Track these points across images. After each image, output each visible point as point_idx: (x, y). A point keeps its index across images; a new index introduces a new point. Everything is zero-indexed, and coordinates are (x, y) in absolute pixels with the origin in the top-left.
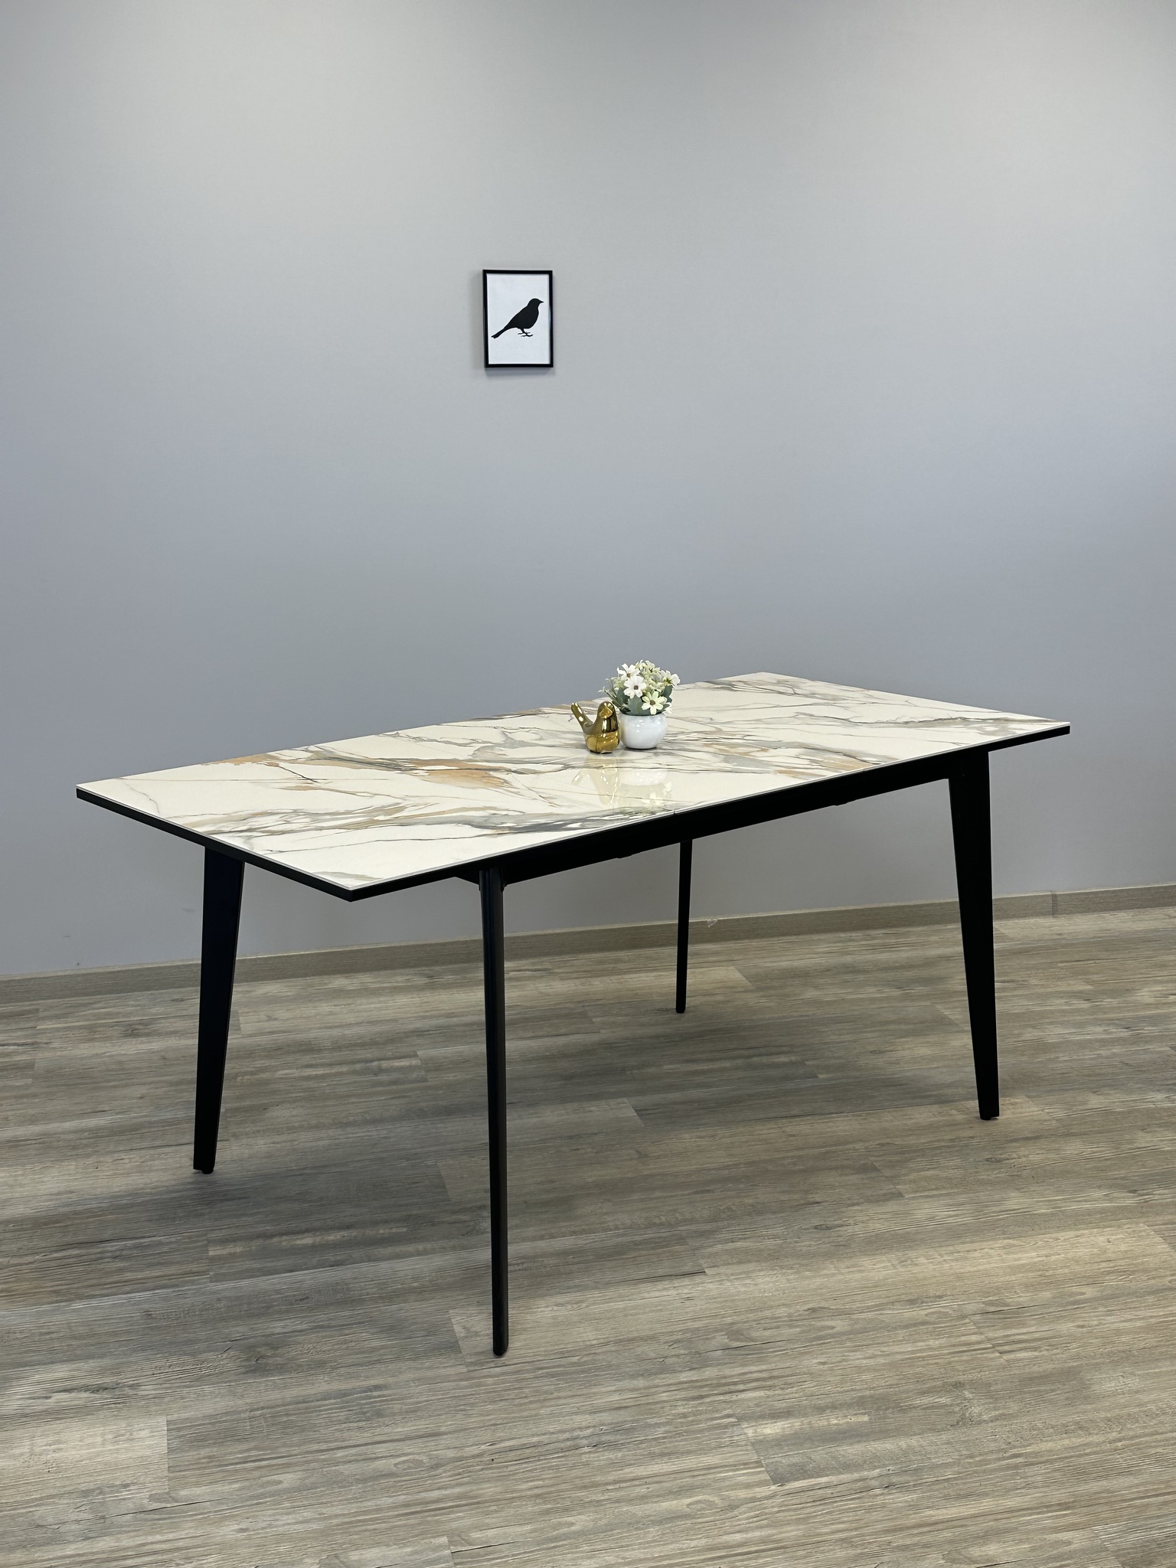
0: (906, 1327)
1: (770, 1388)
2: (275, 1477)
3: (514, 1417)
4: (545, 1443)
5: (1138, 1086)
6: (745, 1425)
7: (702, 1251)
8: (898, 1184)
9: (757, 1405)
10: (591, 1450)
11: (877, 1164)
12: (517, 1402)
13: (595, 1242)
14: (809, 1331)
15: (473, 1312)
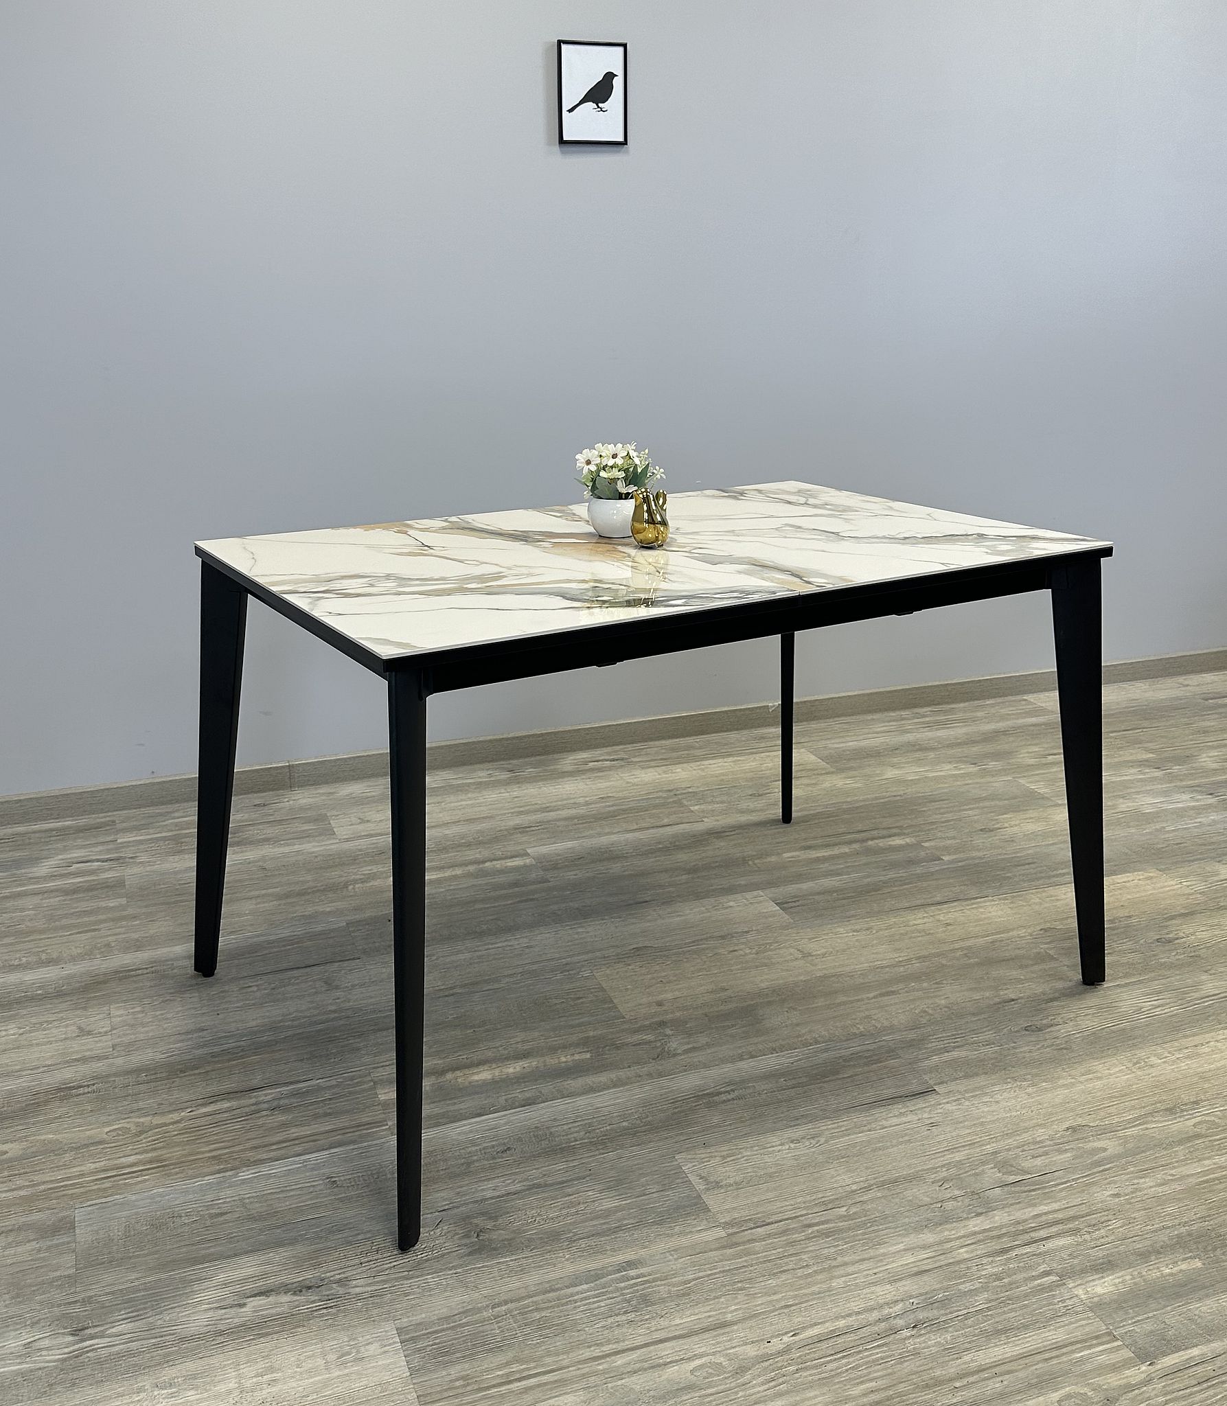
0: (1182, 1142)
1: (1075, 1231)
4: (857, 1327)
6: (1071, 1284)
7: (920, 1065)
9: (1073, 1256)
10: (913, 1333)
13: (800, 1060)
14: (1082, 1156)
15: (703, 1156)
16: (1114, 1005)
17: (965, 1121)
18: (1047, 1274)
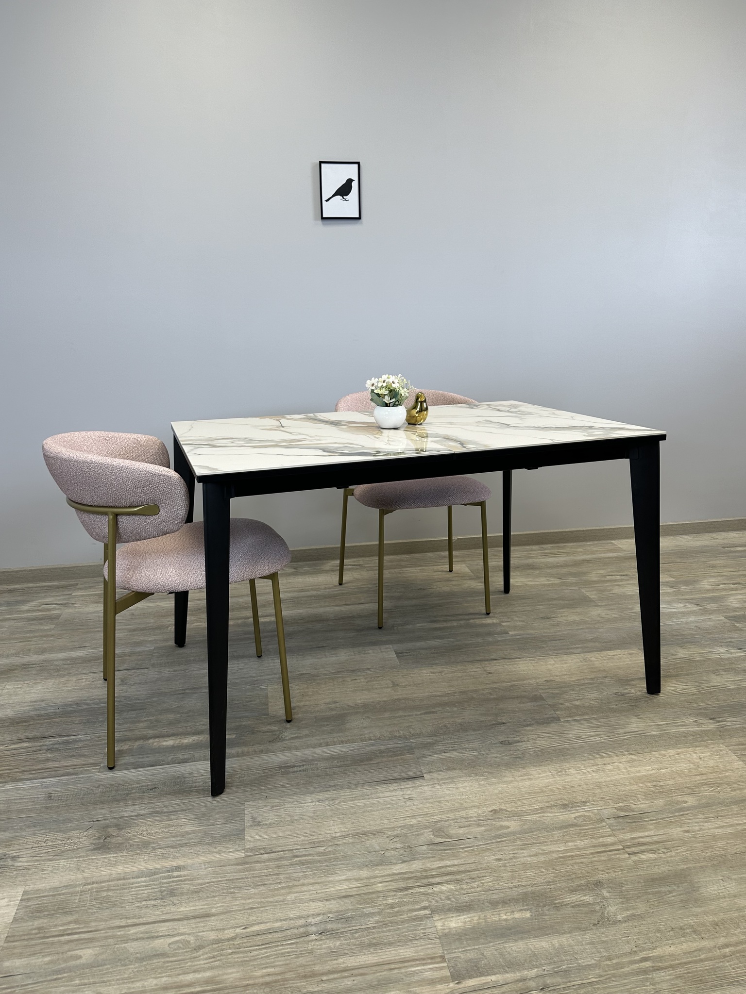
0: (561, 828)
1: (458, 881)
2: (78, 952)
3: (267, 902)
4: (285, 928)
5: (708, 643)
6: (436, 917)
7: (424, 759)
8: (557, 710)
9: (447, 898)
10: (317, 937)
11: (543, 695)
12: (272, 887)
13: (354, 750)
14: (491, 830)
15: (261, 805)
16: (565, 732)
17: (430, 799)
18: (425, 908)
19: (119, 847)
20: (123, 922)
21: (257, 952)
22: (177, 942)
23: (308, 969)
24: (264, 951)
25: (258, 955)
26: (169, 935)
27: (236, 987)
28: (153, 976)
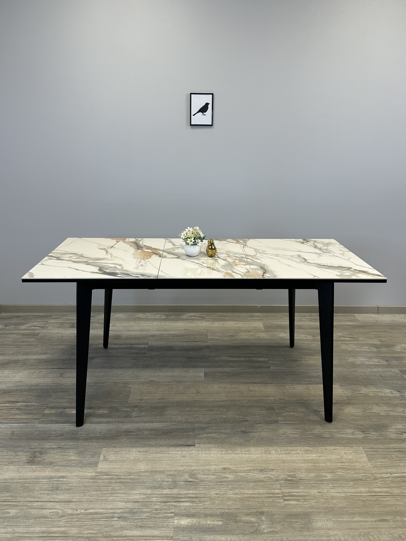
0: (254, 482)
1: (193, 502)
2: (9, 511)
4: (104, 513)
5: (382, 386)
6: (176, 518)
7: (199, 436)
8: (279, 417)
9: (184, 510)
10: (117, 519)
11: (275, 407)
12: (104, 492)
14: (218, 478)
15: (110, 450)
16: (278, 430)
17: (194, 458)
18: (172, 513)
19: (38, 463)
20: (32, 500)
21: (88, 522)
22: (54, 512)
23: (109, 534)
24: (91, 522)
25: (88, 524)
26: (51, 508)
27: (74, 537)
28: (39, 526)
